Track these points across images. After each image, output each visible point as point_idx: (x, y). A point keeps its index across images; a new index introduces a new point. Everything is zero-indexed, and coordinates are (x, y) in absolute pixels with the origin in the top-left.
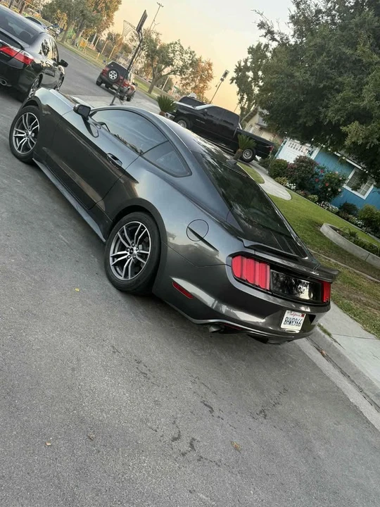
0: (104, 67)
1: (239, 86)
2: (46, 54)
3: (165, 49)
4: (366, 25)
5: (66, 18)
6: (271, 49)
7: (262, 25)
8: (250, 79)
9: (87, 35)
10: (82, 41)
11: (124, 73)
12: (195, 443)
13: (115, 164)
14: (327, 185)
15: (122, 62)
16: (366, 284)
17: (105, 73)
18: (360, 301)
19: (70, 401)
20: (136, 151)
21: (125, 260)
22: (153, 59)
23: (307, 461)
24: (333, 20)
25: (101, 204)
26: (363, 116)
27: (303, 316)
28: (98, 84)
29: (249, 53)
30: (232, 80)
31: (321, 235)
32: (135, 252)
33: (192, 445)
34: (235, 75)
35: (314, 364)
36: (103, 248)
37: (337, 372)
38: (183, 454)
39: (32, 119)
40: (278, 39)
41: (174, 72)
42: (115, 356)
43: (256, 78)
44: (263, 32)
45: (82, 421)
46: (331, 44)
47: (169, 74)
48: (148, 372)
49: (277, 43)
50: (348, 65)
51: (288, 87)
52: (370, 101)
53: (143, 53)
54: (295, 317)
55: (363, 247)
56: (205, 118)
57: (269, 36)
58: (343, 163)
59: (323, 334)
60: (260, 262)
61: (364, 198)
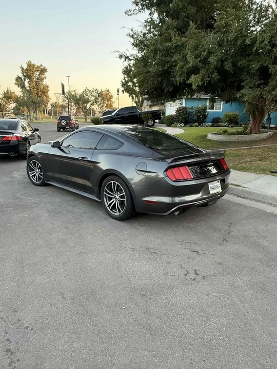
0: (57, 121)
1: (128, 92)
2: (26, 130)
3: (82, 96)
4: (171, 27)
5: (26, 109)
6: (132, 65)
7: (121, 57)
8: (131, 86)
9: (41, 112)
10: (39, 115)
11: (68, 118)
12: (197, 272)
13: (84, 161)
14: (199, 114)
15: (65, 114)
16: (245, 152)
17: (59, 124)
18: (247, 162)
19: (124, 283)
20: (92, 149)
21: (115, 204)
22: (78, 104)
23: (260, 252)
24: (154, 34)
25: (88, 184)
26: (195, 70)
27: (218, 182)
28: (59, 131)
29: (124, 74)
30: (123, 91)
31: (210, 140)
32: (118, 197)
33: (196, 274)
34: (123, 89)
35: (239, 204)
36: (101, 205)
37: (254, 202)
38: (194, 280)
39: (35, 163)
40: (132, 58)
41: (92, 104)
42: (135, 251)
43: (134, 84)
44: (123, 59)
45: (135, 289)
46: (159, 45)
47: (90, 106)
48: (156, 251)
49: (133, 61)
50: (173, 51)
51: (150, 78)
52: (193, 61)
53: (73, 104)
54: (215, 185)
55: (234, 135)
56: (119, 116)
57: (127, 60)
58: (200, 99)
59: (236, 187)
60: (181, 166)
61: (221, 111)
